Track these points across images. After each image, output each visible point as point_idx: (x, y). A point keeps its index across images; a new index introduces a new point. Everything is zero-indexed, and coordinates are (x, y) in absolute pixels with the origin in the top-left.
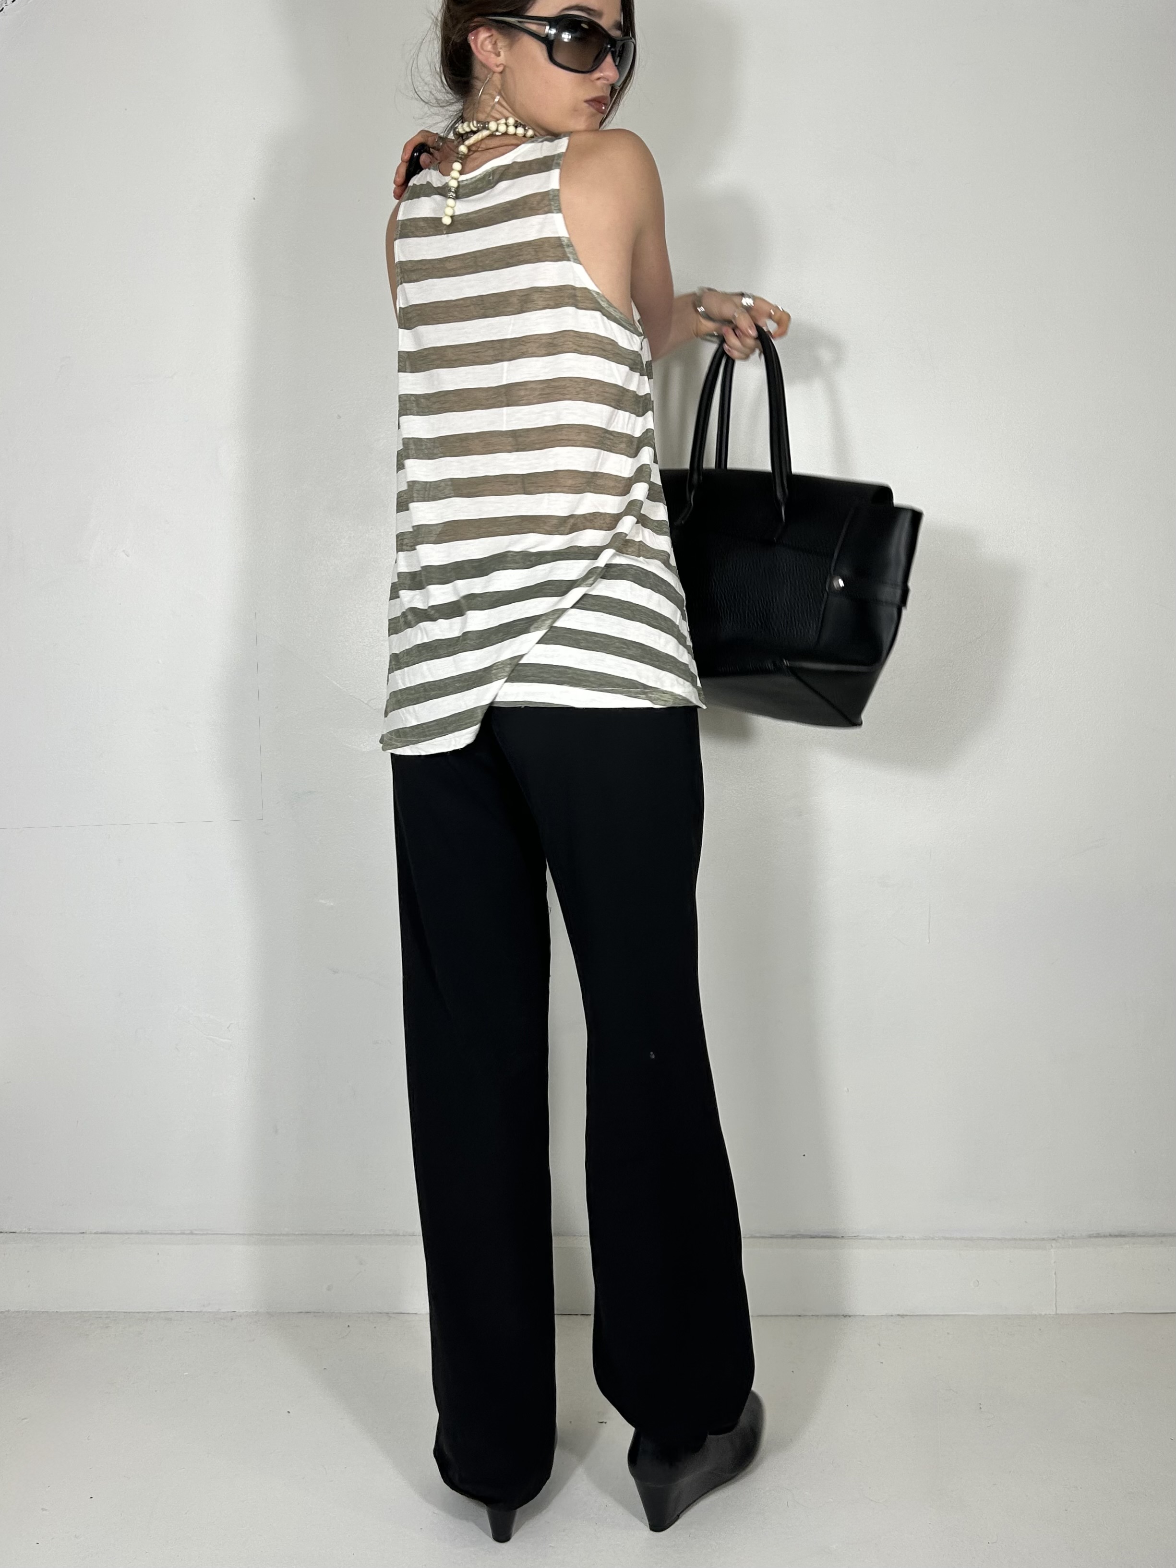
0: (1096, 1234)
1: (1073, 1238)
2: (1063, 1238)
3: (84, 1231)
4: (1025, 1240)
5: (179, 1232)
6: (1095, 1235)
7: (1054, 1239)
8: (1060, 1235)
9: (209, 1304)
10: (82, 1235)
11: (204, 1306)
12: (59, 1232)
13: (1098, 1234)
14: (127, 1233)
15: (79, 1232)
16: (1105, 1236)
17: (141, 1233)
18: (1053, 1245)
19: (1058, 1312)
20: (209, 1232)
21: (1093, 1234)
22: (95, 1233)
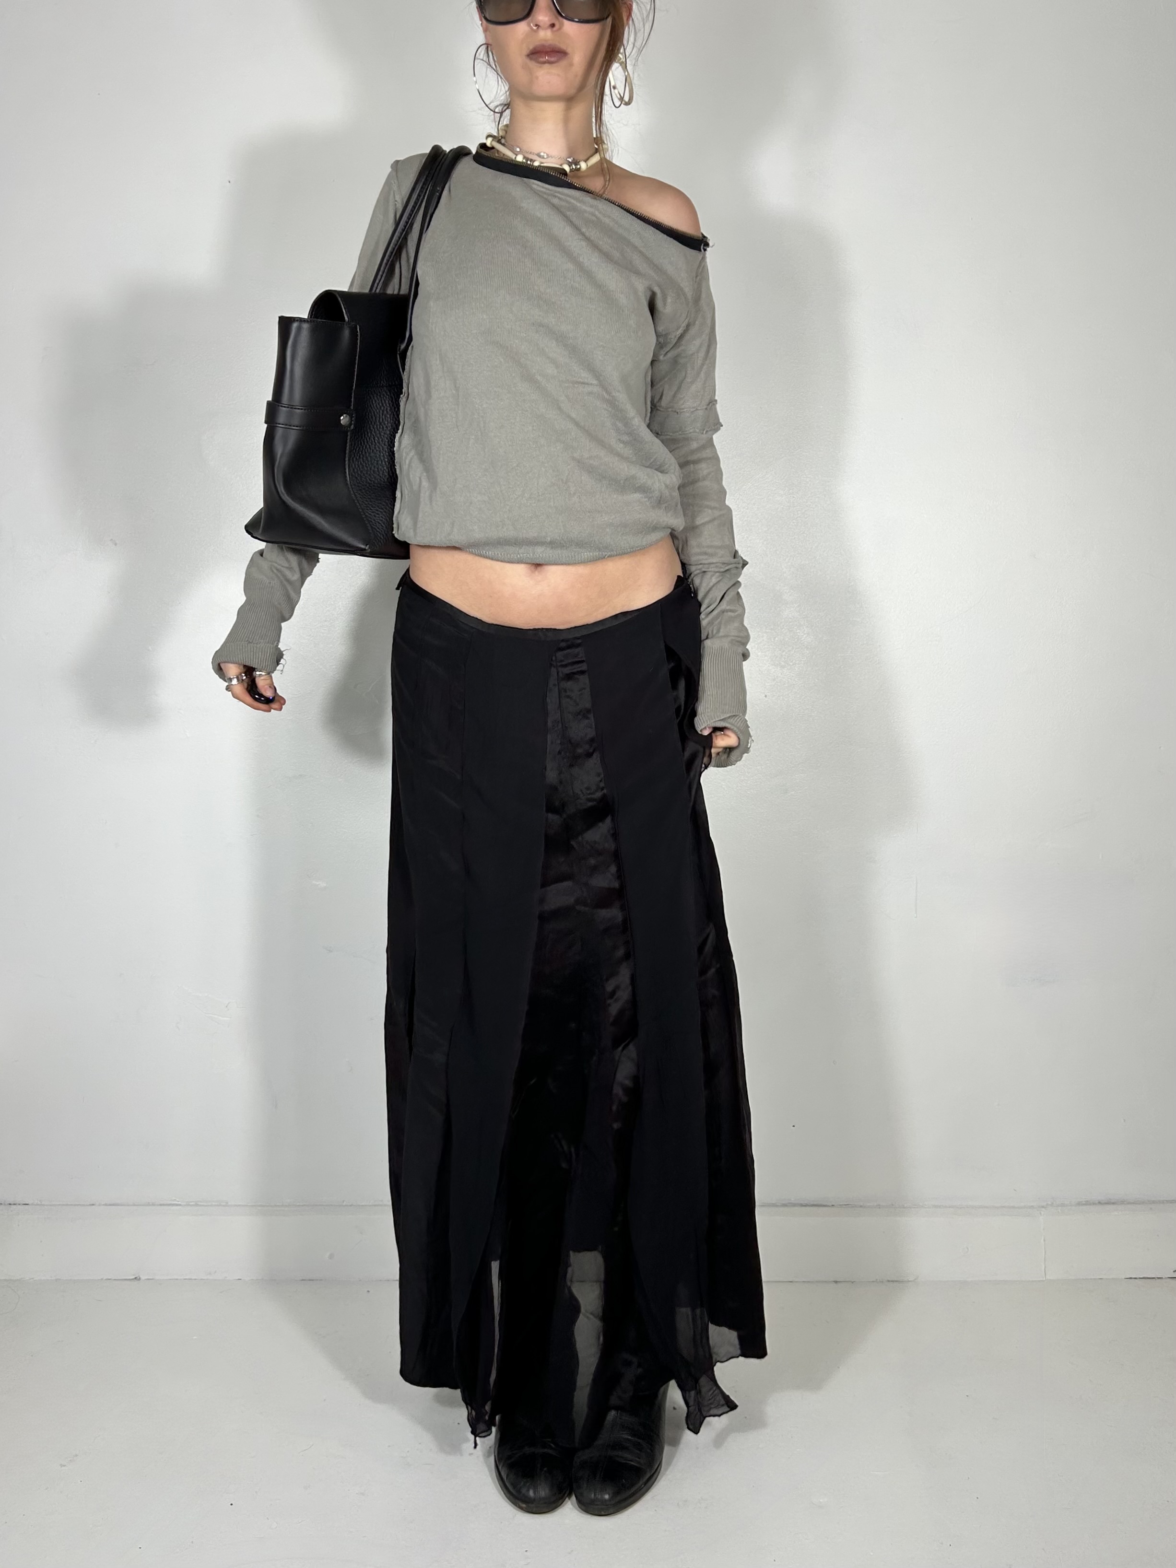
0: (1085, 1201)
1: (1063, 1205)
2: (1052, 1205)
3: (94, 1203)
4: (1013, 1207)
5: (185, 1204)
6: (1084, 1203)
7: (1043, 1207)
8: (1050, 1203)
9: (215, 1272)
10: (93, 1207)
11: (210, 1274)
12: (69, 1203)
13: (1088, 1201)
14: (135, 1205)
15: (89, 1204)
16: (1094, 1204)
17: (148, 1205)
18: (1042, 1213)
19: (1048, 1277)
20: (214, 1204)
21: (1082, 1202)
22: (104, 1205)
